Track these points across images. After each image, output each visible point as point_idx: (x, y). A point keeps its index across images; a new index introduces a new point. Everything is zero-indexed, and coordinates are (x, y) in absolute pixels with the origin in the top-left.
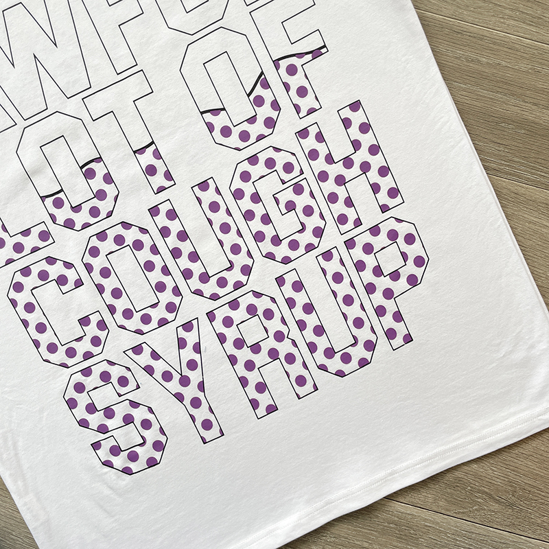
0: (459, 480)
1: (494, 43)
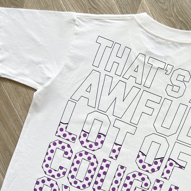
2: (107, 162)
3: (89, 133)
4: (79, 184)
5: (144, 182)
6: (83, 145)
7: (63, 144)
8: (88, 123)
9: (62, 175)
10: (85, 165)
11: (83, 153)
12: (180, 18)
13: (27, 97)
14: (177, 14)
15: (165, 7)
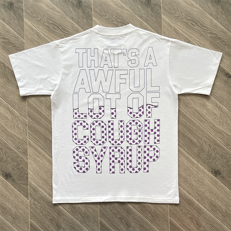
0: (145, 206)
1: (191, 121)
2: (111, 122)
3: (93, 109)
4: (100, 142)
5: (138, 125)
6: (93, 118)
7: (80, 122)
8: (90, 103)
9: (87, 141)
10: (98, 129)
11: (95, 122)
12: (119, 20)
13: (47, 102)
14: (116, 19)
15: (108, 17)
